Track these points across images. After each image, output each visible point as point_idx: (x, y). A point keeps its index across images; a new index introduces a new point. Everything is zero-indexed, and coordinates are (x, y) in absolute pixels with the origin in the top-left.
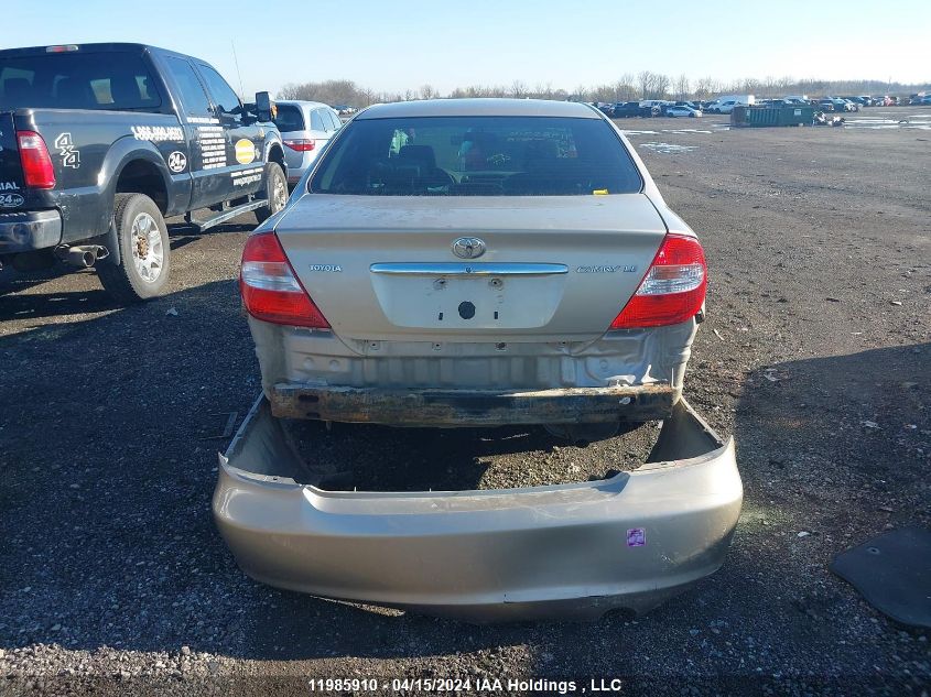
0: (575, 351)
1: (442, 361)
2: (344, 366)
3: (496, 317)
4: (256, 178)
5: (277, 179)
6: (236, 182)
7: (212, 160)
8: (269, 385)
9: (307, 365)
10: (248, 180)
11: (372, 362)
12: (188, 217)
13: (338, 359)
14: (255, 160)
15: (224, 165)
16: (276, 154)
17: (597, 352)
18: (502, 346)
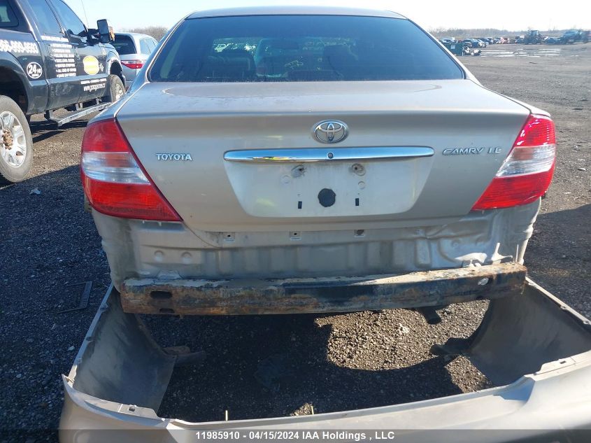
0: (431, 233)
1: (298, 249)
2: (197, 258)
3: (357, 204)
4: (101, 86)
5: (118, 87)
6: (86, 89)
7: (64, 70)
8: (118, 278)
9: (159, 259)
10: (95, 88)
11: (227, 254)
12: (47, 116)
13: (191, 252)
14: (100, 72)
15: (74, 74)
16: (116, 68)
17: (453, 234)
18: (360, 232)
